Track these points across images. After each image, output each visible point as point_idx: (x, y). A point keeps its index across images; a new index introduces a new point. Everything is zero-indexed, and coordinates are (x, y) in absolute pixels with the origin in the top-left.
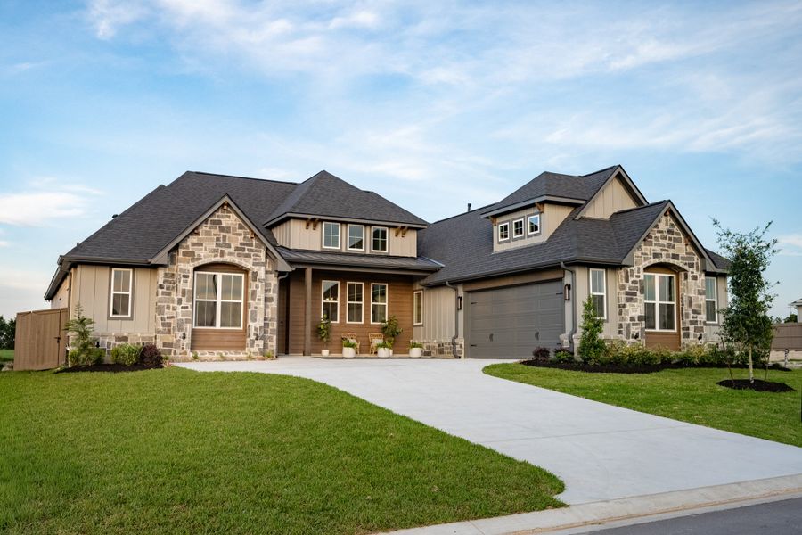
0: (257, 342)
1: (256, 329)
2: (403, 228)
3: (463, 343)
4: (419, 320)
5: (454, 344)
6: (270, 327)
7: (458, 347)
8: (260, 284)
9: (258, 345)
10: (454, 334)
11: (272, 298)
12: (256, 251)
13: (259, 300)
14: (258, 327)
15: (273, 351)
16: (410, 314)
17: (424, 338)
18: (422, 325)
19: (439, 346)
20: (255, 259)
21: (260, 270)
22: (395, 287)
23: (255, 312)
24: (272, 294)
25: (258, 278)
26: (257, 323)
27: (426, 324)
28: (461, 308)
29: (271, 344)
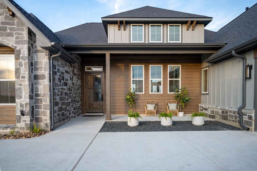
0: (24, 118)
1: (22, 105)
2: (192, 22)
3: (253, 115)
4: (206, 90)
5: (240, 114)
6: (44, 103)
7: (245, 118)
9: (25, 121)
10: (240, 104)
11: (44, 75)
14: (24, 103)
15: (46, 124)
16: (198, 85)
17: (210, 103)
18: (208, 94)
19: (223, 112)
20: (17, 38)
21: (22, 48)
22: (187, 67)
23: (20, 89)
24: (43, 71)
25: (21, 56)
26: (22, 100)
27: (211, 94)
28: (250, 78)
29: (44, 118)
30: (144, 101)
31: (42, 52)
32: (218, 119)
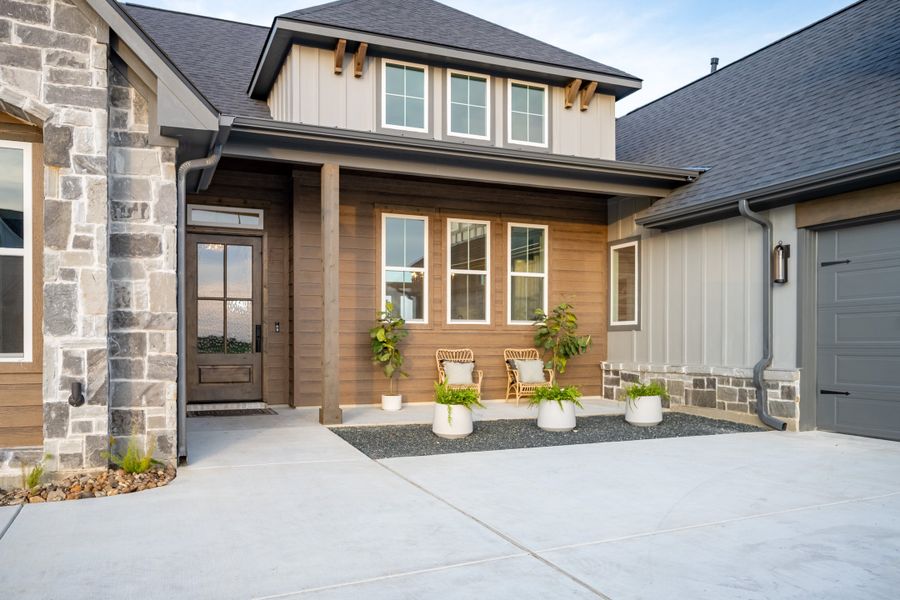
0: (77, 415)
1: (71, 362)
2: (585, 84)
3: (796, 384)
5: (759, 384)
6: (150, 352)
7: (774, 396)
8: (85, 180)
9: (85, 427)
10: (754, 356)
11: (156, 239)
12: (61, 41)
13: (83, 243)
14: (82, 352)
15: (162, 440)
16: (600, 299)
17: (644, 357)
18: (637, 328)
19: (698, 383)
20: (55, 76)
21: (82, 121)
22: (566, 235)
23: (67, 292)
24: (151, 222)
25: (73, 152)
26: (77, 335)
27: (650, 325)
28: (785, 280)
29: (149, 412)
30: (428, 353)
31: (147, 143)
32: (680, 405)
